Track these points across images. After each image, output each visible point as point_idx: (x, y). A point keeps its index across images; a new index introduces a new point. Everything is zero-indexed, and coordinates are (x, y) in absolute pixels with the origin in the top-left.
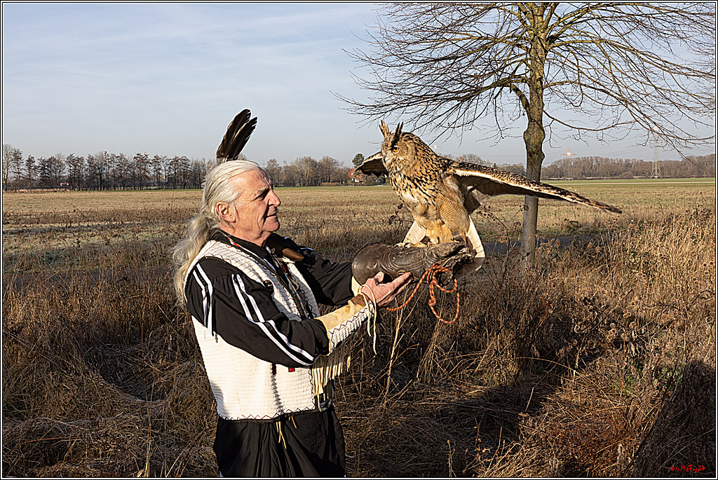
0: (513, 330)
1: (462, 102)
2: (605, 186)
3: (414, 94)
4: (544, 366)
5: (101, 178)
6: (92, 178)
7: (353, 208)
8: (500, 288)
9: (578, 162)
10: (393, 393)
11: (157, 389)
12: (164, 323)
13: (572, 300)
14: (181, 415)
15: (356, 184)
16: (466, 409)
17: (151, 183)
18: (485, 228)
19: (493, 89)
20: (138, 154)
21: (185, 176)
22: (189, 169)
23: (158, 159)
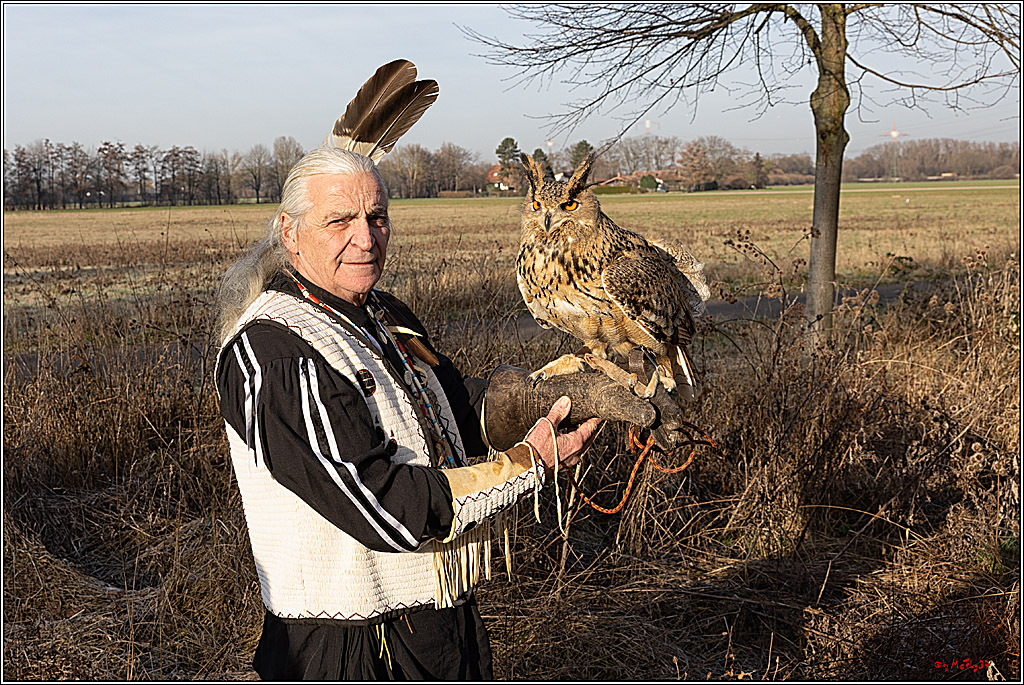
0: (793, 457)
1: (697, 39)
2: (961, 192)
3: (607, 28)
4: (851, 522)
5: (39, 187)
6: (23, 187)
7: (499, 236)
8: (769, 380)
9: (911, 149)
10: (573, 571)
11: (144, 567)
12: (156, 449)
13: (900, 400)
14: (188, 615)
15: (503, 194)
16: (706, 600)
17: (129, 196)
18: (741, 270)
19: (752, 16)
20: (106, 144)
21: (191, 183)
22: (198, 169)
23: (142, 152)
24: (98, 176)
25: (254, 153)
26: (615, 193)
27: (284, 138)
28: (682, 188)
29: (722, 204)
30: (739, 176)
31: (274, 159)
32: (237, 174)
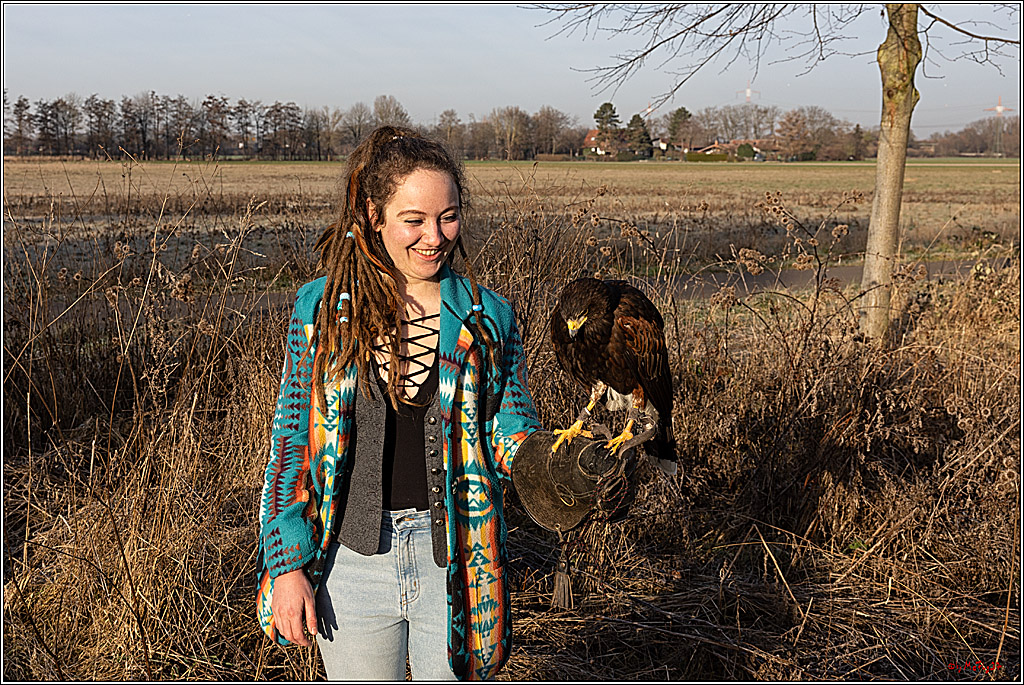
5: (144, 138)
6: (129, 137)
15: (599, 158)
17: (233, 150)
20: (210, 98)
21: (292, 138)
22: (300, 125)
23: (245, 107)
24: (202, 130)
25: (354, 111)
26: (712, 161)
27: (385, 97)
28: (779, 157)
29: (817, 174)
30: (837, 147)
31: (374, 118)
32: (337, 131)
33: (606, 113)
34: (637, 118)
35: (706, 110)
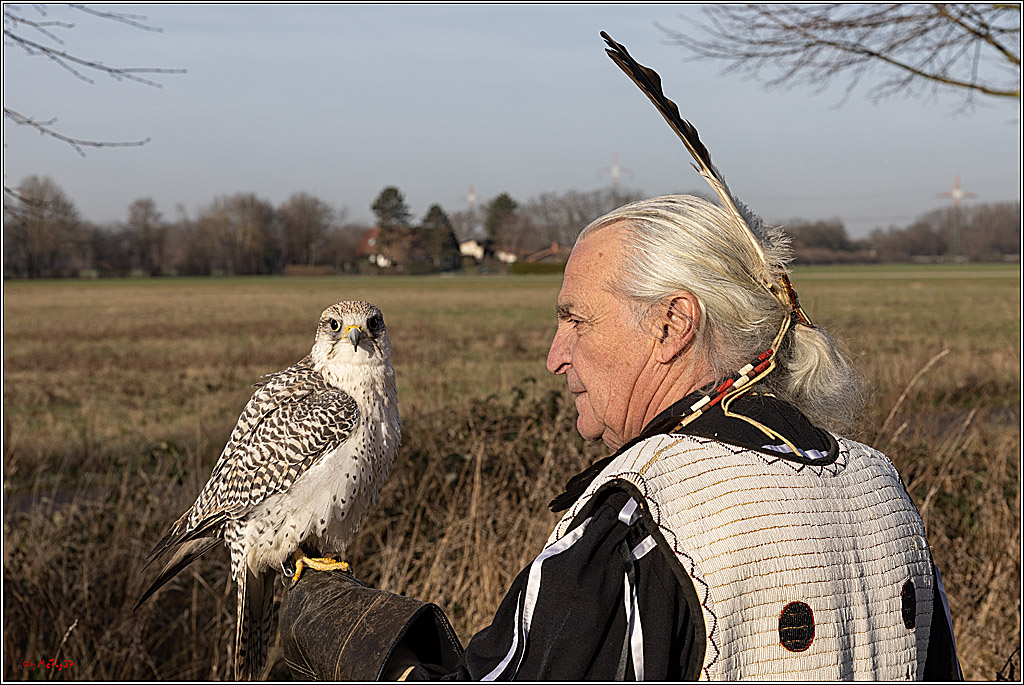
9: (983, 217)
15: (381, 271)
26: (549, 273)
33: (389, 202)
34: (436, 212)
35: (543, 198)
